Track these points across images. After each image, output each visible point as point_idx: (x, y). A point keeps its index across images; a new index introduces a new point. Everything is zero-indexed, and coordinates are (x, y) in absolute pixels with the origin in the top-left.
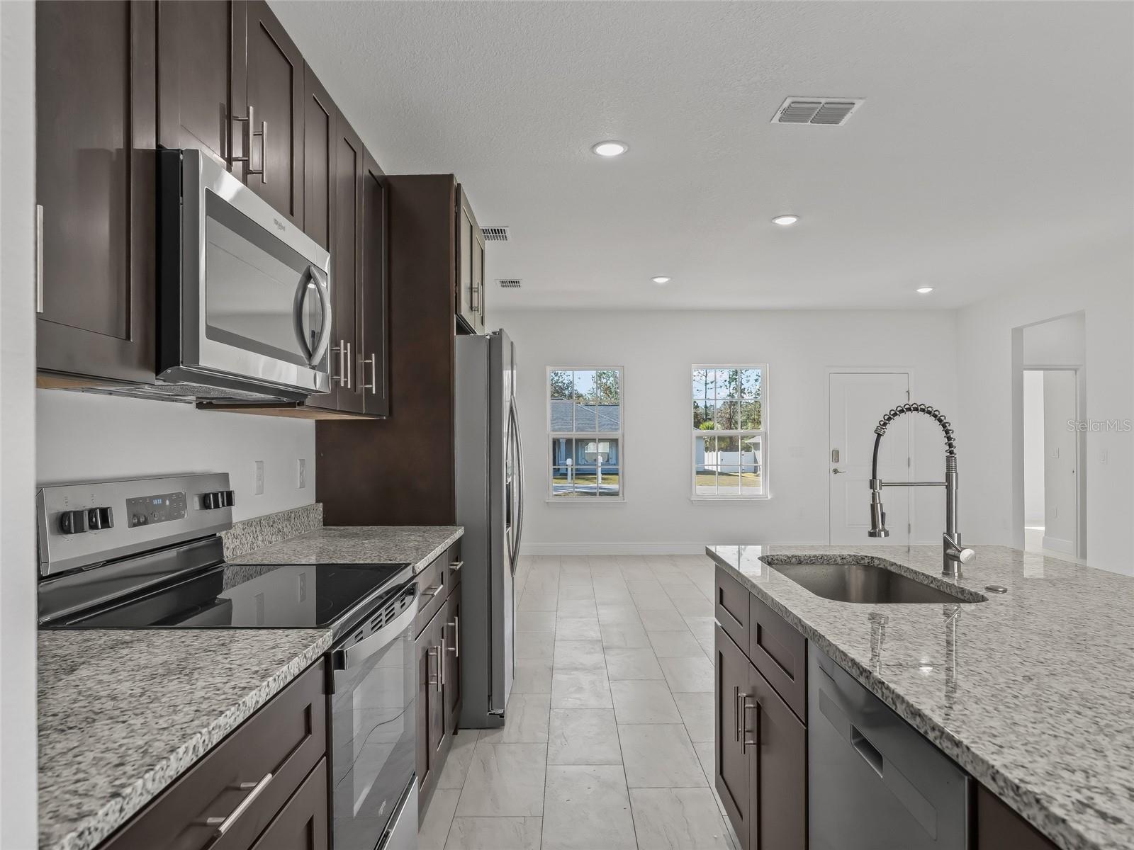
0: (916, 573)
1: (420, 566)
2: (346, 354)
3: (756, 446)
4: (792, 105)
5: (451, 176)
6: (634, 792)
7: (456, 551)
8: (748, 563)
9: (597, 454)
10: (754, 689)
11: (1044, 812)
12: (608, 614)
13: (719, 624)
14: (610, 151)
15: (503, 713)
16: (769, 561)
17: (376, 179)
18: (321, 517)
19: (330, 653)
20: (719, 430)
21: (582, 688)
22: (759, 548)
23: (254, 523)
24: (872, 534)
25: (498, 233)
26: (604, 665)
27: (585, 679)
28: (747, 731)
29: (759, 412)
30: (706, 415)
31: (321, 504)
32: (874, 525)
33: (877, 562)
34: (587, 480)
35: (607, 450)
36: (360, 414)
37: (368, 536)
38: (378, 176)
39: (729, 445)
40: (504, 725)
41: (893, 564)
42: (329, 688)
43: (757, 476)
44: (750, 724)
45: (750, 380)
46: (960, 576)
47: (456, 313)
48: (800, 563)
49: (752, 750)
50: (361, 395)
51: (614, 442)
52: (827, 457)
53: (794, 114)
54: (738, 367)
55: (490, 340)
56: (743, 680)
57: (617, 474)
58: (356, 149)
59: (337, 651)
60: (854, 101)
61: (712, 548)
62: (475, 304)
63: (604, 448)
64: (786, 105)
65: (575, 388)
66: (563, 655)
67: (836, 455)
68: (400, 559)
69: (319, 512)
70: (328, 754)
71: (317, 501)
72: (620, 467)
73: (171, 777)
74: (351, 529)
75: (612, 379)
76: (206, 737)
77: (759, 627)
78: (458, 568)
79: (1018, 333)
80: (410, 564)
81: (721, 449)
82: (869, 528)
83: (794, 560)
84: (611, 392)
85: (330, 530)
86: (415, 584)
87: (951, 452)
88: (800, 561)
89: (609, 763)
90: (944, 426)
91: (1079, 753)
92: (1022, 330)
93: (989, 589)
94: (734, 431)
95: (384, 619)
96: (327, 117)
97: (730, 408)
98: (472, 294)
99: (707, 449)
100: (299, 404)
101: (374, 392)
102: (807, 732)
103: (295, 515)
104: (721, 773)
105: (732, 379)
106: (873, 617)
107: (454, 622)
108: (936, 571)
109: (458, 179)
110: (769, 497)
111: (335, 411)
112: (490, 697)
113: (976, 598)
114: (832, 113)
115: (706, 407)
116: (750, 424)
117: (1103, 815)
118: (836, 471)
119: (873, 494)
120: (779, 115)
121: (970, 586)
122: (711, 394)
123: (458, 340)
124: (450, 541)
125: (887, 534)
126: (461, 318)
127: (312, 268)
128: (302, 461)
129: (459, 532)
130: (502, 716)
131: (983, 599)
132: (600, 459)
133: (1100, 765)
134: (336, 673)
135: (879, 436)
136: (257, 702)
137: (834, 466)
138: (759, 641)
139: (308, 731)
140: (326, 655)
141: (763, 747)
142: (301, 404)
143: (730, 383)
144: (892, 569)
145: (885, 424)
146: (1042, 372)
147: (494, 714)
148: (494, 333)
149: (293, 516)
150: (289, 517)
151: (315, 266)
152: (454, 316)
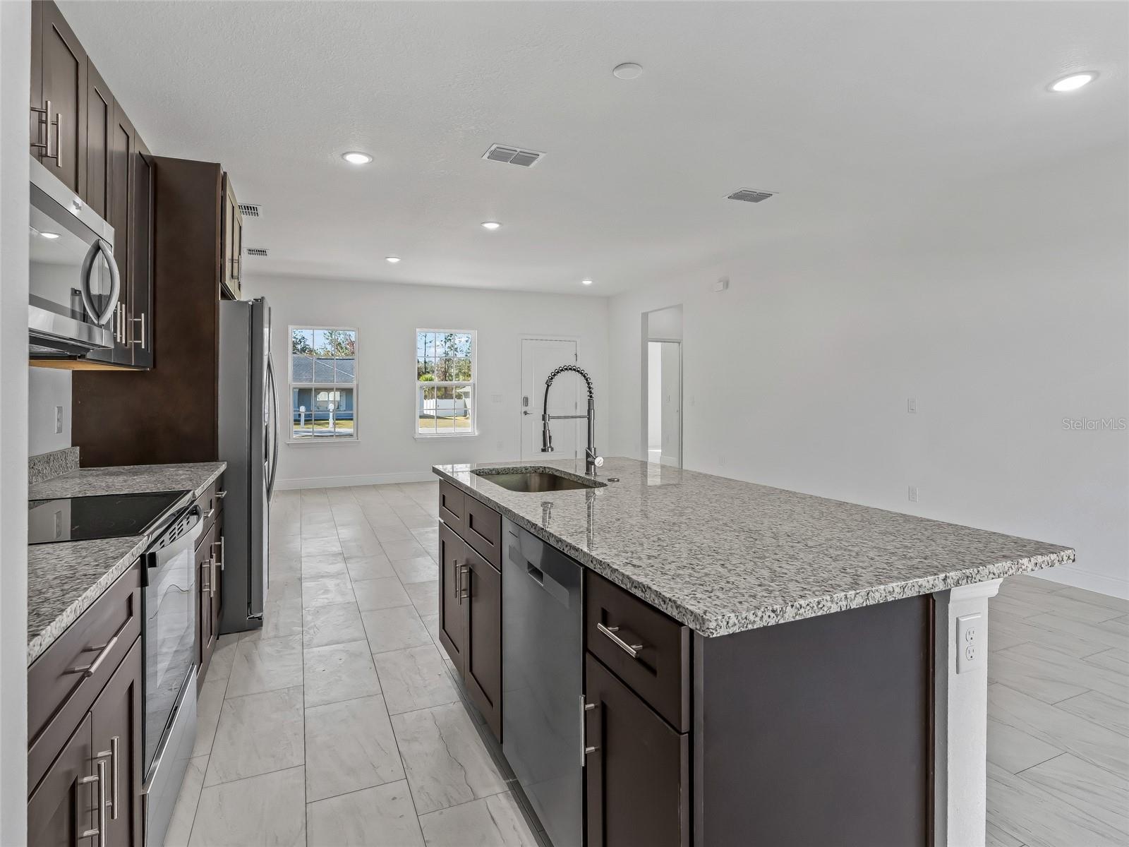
0: (570, 474)
1: (198, 492)
2: (121, 313)
3: (466, 394)
4: (498, 149)
5: (218, 165)
6: (377, 657)
7: (221, 483)
8: (463, 474)
9: (327, 402)
10: (467, 560)
11: (610, 569)
12: (345, 533)
13: (442, 521)
14: (357, 160)
15: (261, 616)
16: (478, 473)
17: (143, 158)
18: (78, 460)
19: (145, 555)
20: (437, 381)
21: (328, 590)
22: (469, 465)
24: (543, 450)
25: (250, 210)
26: (346, 571)
27: (330, 583)
28: (464, 590)
29: (469, 367)
30: (425, 369)
31: (78, 447)
32: (545, 444)
33: (547, 470)
34: (319, 425)
35: (338, 398)
36: (130, 366)
37: (135, 474)
38: (147, 156)
39: (446, 394)
40: (262, 626)
41: (557, 470)
42: (144, 582)
43: (467, 419)
44: (465, 584)
45: (461, 340)
46: (595, 474)
47: (221, 281)
48: (498, 474)
49: (466, 601)
50: (130, 349)
51: (348, 392)
52: (520, 401)
53: (499, 155)
54: (452, 331)
55: (252, 306)
56: (460, 554)
57: (352, 419)
58: (128, 135)
59: (150, 553)
60: (539, 153)
61: (436, 467)
62: (235, 273)
63: (334, 396)
64: (493, 148)
65: (307, 343)
66: (307, 567)
67: (526, 401)
68: (178, 488)
69: (77, 455)
70: (143, 634)
71: (73, 445)
72: (354, 412)
73: (63, 628)
74: (111, 469)
75: (342, 336)
76: (81, 604)
77: (471, 516)
78: (223, 496)
79: (645, 316)
80: (190, 490)
81: (438, 397)
82: (542, 447)
83: (494, 472)
84: (342, 348)
85: (89, 470)
86: (196, 507)
87: (591, 397)
88: (498, 472)
89: (355, 640)
90: (587, 380)
91: (632, 546)
92: (647, 314)
93: (609, 480)
94: (449, 382)
95: (177, 533)
96: (106, 106)
97: (445, 363)
98: (232, 264)
99: (426, 397)
100: (79, 357)
101: (143, 347)
102: (501, 575)
103: (54, 458)
104: (444, 628)
105: (447, 340)
106: (545, 504)
107: (220, 540)
108: (581, 472)
109: (224, 169)
110: (476, 434)
111: (109, 363)
112: (249, 603)
113: (602, 485)
114: (525, 159)
115: (425, 362)
116: (461, 377)
117: (634, 566)
118: (526, 413)
119: (544, 424)
120: (487, 154)
121: (599, 479)
122: (431, 351)
123: (222, 304)
124: (217, 473)
125: (552, 450)
126: (224, 286)
127: (101, 241)
128: (60, 409)
129: (223, 467)
130: (260, 618)
131: (606, 485)
132: (331, 407)
133: (639, 549)
134: (150, 570)
135: (548, 386)
136: (107, 583)
137: (525, 409)
138: (471, 526)
139: (130, 614)
140: (142, 556)
141: (473, 599)
142: (83, 357)
143: (445, 342)
144: (556, 473)
145: (552, 379)
146: (659, 344)
147: (253, 618)
148: (256, 300)
149: (52, 458)
150: (48, 459)
151: (103, 240)
152: (220, 285)
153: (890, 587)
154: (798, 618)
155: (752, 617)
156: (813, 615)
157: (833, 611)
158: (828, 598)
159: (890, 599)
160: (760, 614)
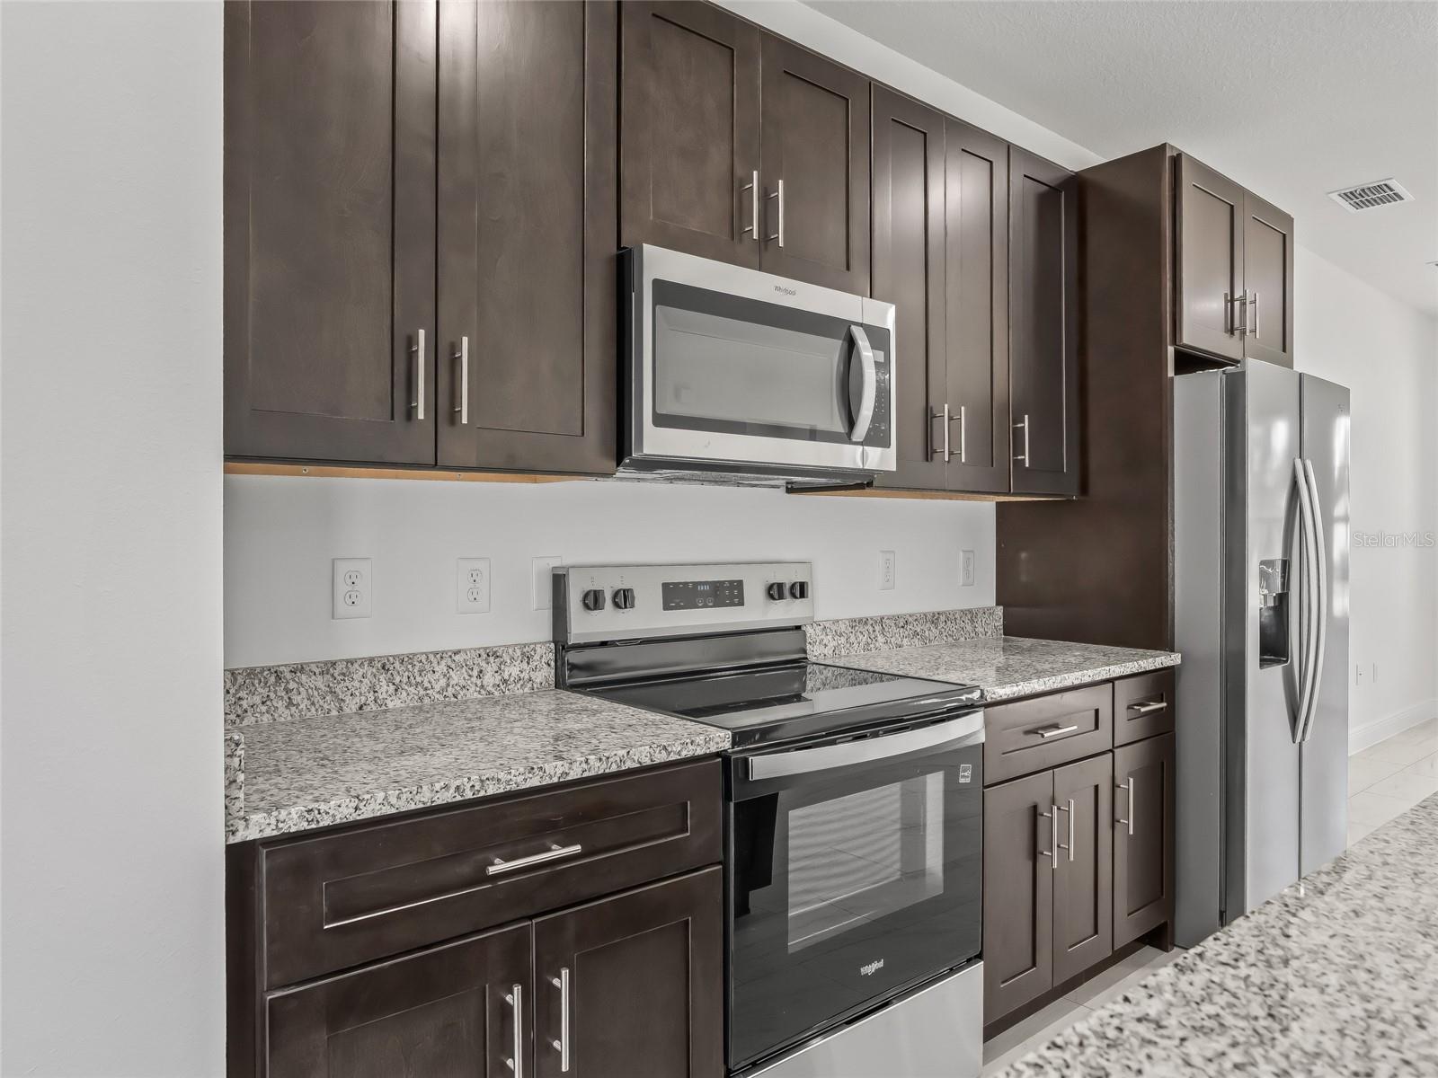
1: (999, 690)
18: (999, 624)
19: (730, 757)
23: (871, 622)
31: (1002, 607)
38: (1050, 179)
47: (1175, 343)
55: (1228, 376)
58: (990, 157)
59: (742, 758)
69: (997, 617)
70: (725, 864)
71: (998, 604)
96: (924, 134)
98: (1232, 309)
101: (1027, 465)
103: (948, 617)
123: (1178, 381)
126: (1191, 349)
127: (852, 329)
128: (969, 553)
139: (684, 828)
140: (724, 758)
149: (943, 618)
150: (934, 619)
151: (861, 325)
152: (1171, 349)
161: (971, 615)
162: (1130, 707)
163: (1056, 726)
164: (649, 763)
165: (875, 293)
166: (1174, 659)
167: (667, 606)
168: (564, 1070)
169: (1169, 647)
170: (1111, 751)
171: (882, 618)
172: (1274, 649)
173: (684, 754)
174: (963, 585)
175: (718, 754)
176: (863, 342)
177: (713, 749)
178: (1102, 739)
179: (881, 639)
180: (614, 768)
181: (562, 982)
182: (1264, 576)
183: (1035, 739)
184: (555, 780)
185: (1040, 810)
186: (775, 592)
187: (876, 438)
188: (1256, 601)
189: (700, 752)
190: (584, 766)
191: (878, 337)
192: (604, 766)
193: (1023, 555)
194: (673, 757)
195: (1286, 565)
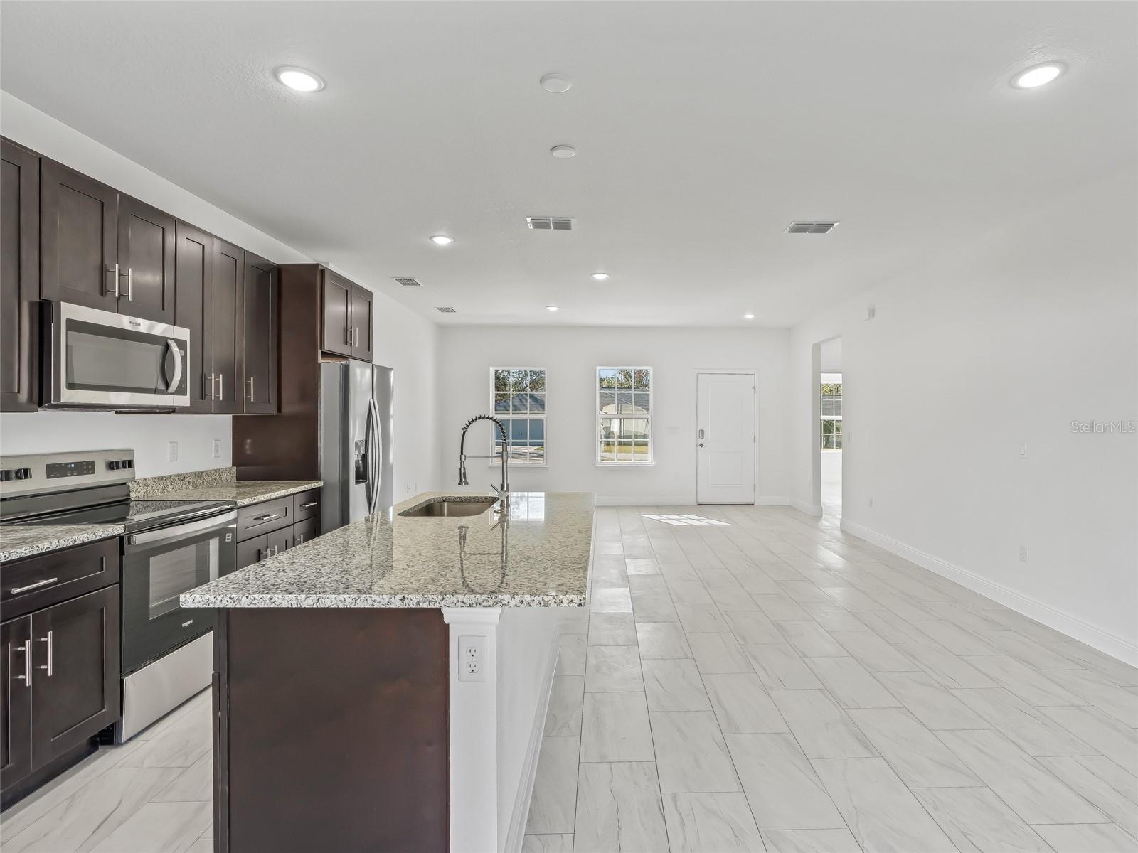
1: (244, 501)
4: (534, 220)
17: (261, 269)
18: (235, 476)
19: (123, 536)
23: (165, 478)
24: (459, 484)
31: (235, 467)
38: (264, 267)
42: (122, 553)
47: (321, 349)
50: (242, 402)
52: (694, 436)
53: (539, 225)
58: (236, 257)
60: (569, 219)
64: (529, 221)
67: (702, 434)
69: (235, 473)
70: (121, 583)
71: (233, 465)
72: (544, 441)
78: (308, 506)
80: (233, 500)
92: (820, 345)
96: (203, 246)
98: (346, 333)
101: (253, 400)
103: (208, 474)
110: (653, 464)
114: (563, 225)
118: (701, 445)
120: (531, 225)
124: (295, 490)
126: (329, 351)
127: (170, 341)
128: (218, 441)
129: (313, 484)
134: (127, 546)
137: (700, 441)
139: (101, 569)
140: (120, 537)
149: (204, 474)
150: (199, 475)
151: (173, 339)
152: (319, 351)
153: (341, 597)
154: (252, 606)
155: (213, 600)
156: (266, 606)
157: (284, 606)
158: (280, 596)
159: (341, 606)
160: (219, 598)
161: (219, 471)
162: (301, 506)
163: (269, 516)
164: (87, 541)
165: (177, 322)
166: (320, 484)
167: (49, 477)
168: (49, 675)
169: (317, 478)
170: (293, 524)
171: (171, 476)
172: (361, 476)
173: (103, 536)
174: (215, 457)
175: (115, 537)
176: (174, 348)
177: (116, 533)
178: (289, 520)
179: (170, 487)
180: (71, 544)
181: (49, 639)
182: (357, 446)
183: (261, 521)
184: (44, 551)
185: (262, 552)
186: (111, 466)
187: (181, 391)
188: (354, 456)
189: (110, 535)
190: (57, 544)
191: (181, 344)
192: (66, 543)
193: (248, 441)
194: (98, 538)
195: (366, 442)
